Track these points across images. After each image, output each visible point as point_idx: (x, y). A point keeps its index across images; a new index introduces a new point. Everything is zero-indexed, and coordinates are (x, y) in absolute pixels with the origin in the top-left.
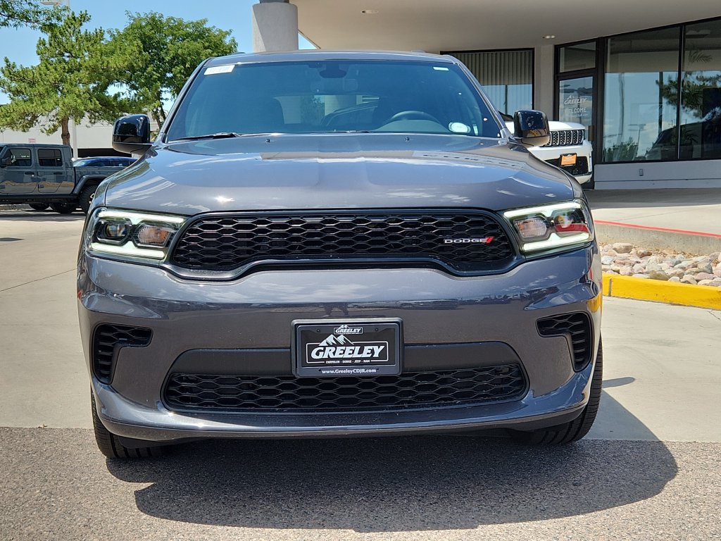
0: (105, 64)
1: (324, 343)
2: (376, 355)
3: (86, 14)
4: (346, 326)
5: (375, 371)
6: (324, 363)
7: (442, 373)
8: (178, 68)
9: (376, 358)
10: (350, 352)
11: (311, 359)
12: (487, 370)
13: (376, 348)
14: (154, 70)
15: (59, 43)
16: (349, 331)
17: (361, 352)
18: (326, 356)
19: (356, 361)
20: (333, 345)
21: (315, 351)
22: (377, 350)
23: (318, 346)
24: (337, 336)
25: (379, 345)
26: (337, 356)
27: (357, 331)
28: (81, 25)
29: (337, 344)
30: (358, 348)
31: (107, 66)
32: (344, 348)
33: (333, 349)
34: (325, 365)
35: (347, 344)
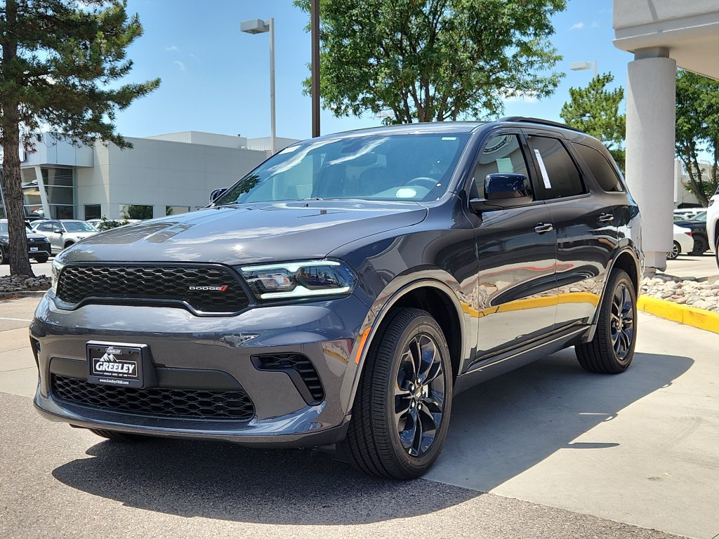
0: (618, 121)
1: (102, 359)
2: (130, 372)
3: (610, 75)
4: (112, 348)
5: (128, 383)
6: (103, 374)
7: (188, 392)
8: (712, 118)
9: (130, 374)
10: (116, 368)
11: (96, 370)
12: (220, 393)
13: (130, 366)
14: (685, 122)
15: (579, 106)
16: (114, 352)
17: (122, 368)
18: (104, 369)
19: (114, 374)
20: (108, 362)
21: (98, 364)
22: (131, 367)
23: (99, 361)
24: (109, 355)
25: (132, 364)
26: (110, 370)
27: (118, 352)
28: (604, 85)
29: (109, 361)
30: (121, 365)
31: (620, 123)
32: (113, 364)
33: (107, 364)
34: (103, 375)
35: (115, 362)
